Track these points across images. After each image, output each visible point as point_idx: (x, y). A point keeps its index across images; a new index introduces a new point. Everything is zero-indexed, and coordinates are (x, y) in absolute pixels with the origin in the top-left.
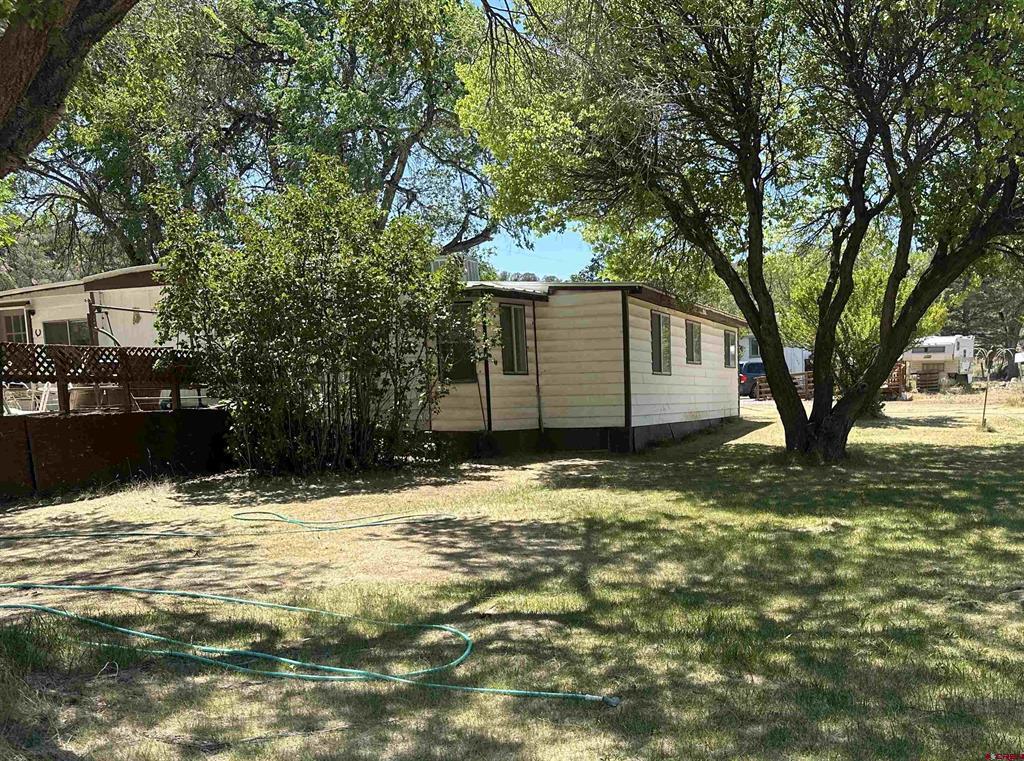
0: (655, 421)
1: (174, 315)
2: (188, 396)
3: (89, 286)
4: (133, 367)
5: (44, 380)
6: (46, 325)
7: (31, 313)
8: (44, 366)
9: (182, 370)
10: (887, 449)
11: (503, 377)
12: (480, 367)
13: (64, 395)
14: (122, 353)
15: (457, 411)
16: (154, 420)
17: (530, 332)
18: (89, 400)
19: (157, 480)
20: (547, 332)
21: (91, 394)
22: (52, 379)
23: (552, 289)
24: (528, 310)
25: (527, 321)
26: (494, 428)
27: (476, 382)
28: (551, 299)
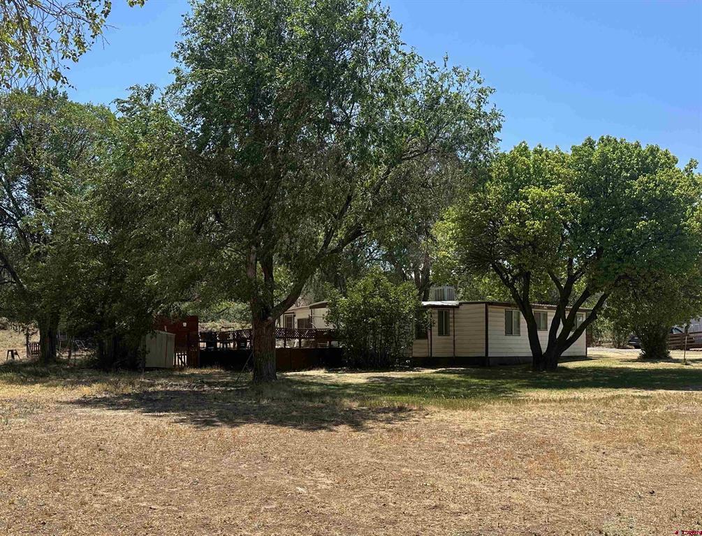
0: (504, 355)
1: (330, 318)
2: (334, 343)
3: (311, 308)
4: (319, 335)
5: (296, 338)
6: (298, 320)
7: (295, 316)
8: (297, 334)
9: (331, 335)
10: (584, 368)
11: (438, 337)
12: (429, 334)
13: (300, 342)
14: (316, 330)
15: (420, 349)
16: (323, 351)
17: (451, 320)
18: (307, 344)
19: (322, 368)
20: (459, 320)
21: (307, 342)
22: (298, 338)
23: (461, 304)
24: (451, 311)
25: (451, 316)
26: (433, 356)
27: (427, 338)
28: (460, 307)
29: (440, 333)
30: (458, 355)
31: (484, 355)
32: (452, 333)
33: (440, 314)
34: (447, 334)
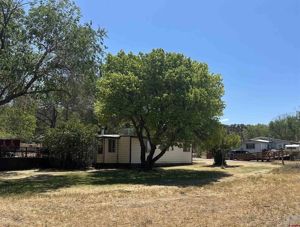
11: (108, 153)
12: (103, 151)
15: (100, 159)
17: (116, 144)
20: (120, 144)
23: (120, 136)
24: (116, 140)
25: (116, 142)
26: (105, 163)
27: (103, 154)
28: (121, 138)
29: (110, 151)
30: (119, 162)
31: (129, 163)
32: (116, 151)
33: (110, 141)
34: (114, 151)
